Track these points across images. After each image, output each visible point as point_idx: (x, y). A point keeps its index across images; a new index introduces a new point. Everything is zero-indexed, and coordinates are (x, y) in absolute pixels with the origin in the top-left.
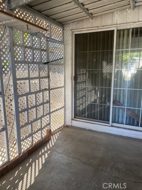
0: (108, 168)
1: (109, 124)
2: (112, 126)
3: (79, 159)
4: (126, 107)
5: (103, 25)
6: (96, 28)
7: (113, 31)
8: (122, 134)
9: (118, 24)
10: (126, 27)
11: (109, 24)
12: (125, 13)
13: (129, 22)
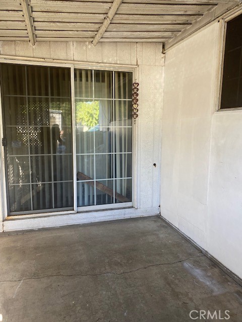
0: (107, 268)
1: (73, 210)
2: (78, 212)
3: (59, 274)
4: (95, 180)
5: (52, 57)
6: (42, 60)
7: (69, 69)
8: (93, 220)
9: (76, 61)
10: (87, 67)
11: (62, 58)
12: (84, 48)
13: (91, 61)
